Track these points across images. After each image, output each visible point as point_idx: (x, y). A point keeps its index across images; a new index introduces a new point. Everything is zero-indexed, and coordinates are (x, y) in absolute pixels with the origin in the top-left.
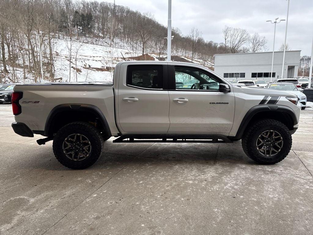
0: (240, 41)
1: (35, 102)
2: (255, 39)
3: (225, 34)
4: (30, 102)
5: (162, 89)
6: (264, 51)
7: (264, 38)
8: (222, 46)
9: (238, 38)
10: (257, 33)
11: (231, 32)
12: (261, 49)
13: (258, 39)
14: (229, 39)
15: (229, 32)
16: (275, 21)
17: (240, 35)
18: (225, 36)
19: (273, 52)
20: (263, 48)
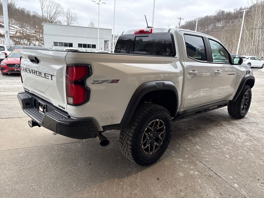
0: (55, 13)
1: (113, 82)
2: (68, 13)
3: (41, 3)
4: (104, 81)
5: (206, 61)
6: (76, 25)
7: (75, 14)
8: (35, 15)
9: (54, 10)
10: (70, 9)
11: (47, 3)
12: (74, 23)
13: (71, 14)
14: (45, 9)
15: (44, 3)
16: (98, 2)
17: (55, 7)
18: (41, 6)
19: (98, 28)
20: (75, 23)
